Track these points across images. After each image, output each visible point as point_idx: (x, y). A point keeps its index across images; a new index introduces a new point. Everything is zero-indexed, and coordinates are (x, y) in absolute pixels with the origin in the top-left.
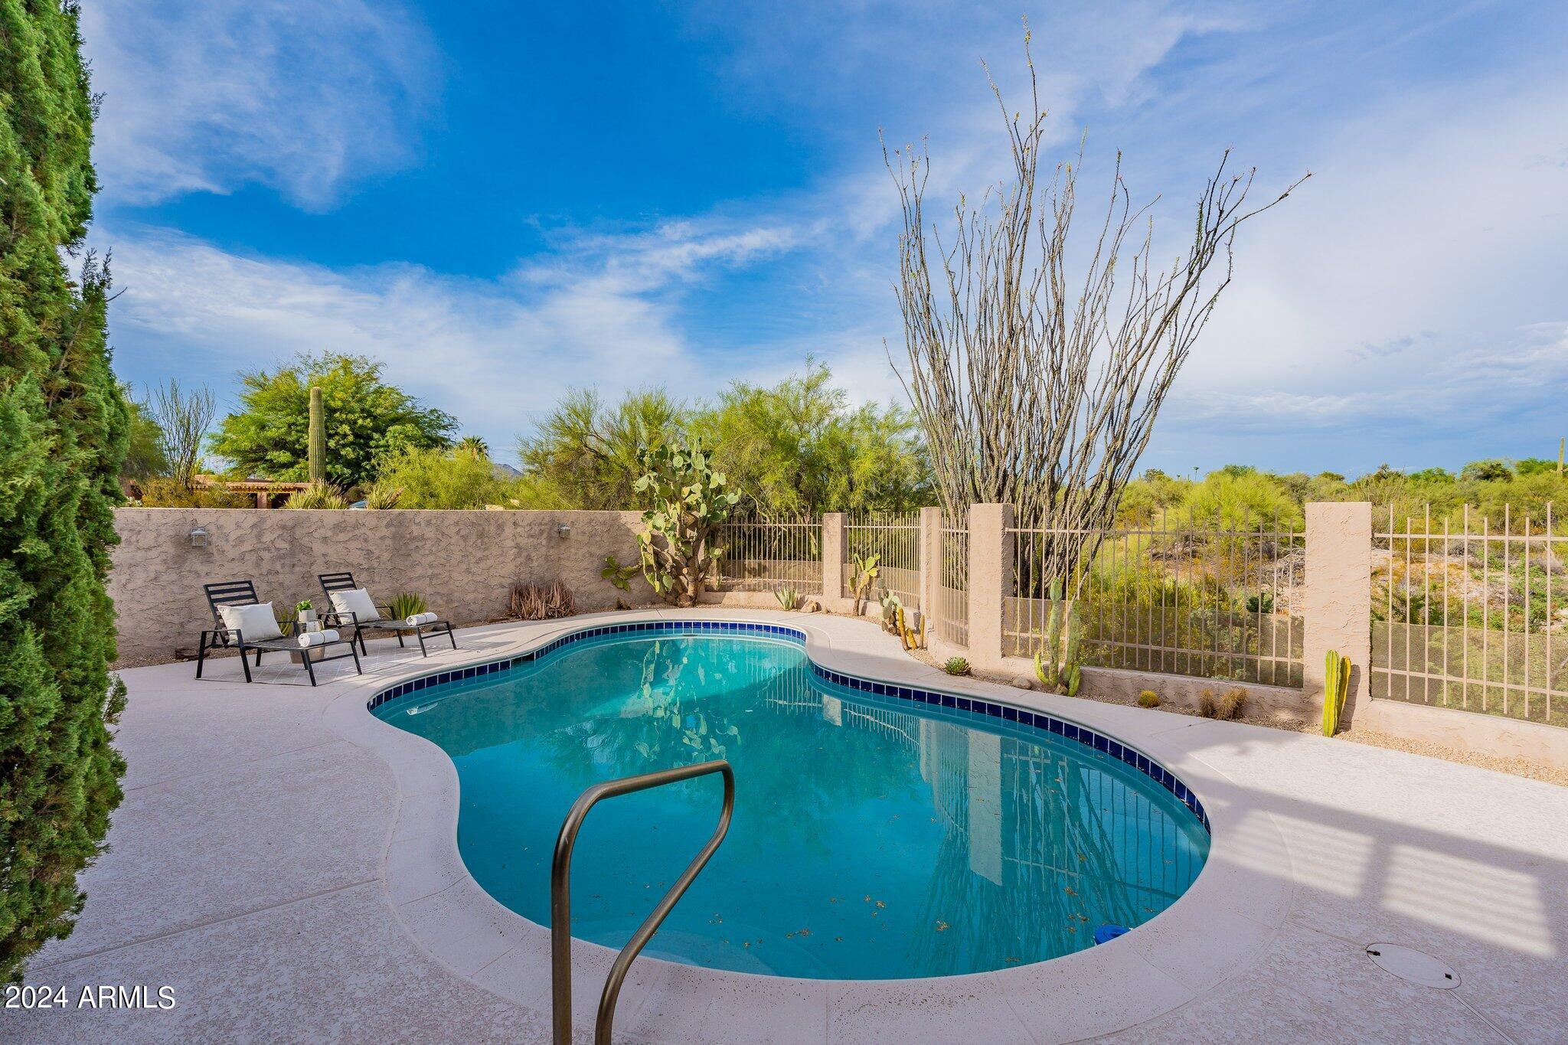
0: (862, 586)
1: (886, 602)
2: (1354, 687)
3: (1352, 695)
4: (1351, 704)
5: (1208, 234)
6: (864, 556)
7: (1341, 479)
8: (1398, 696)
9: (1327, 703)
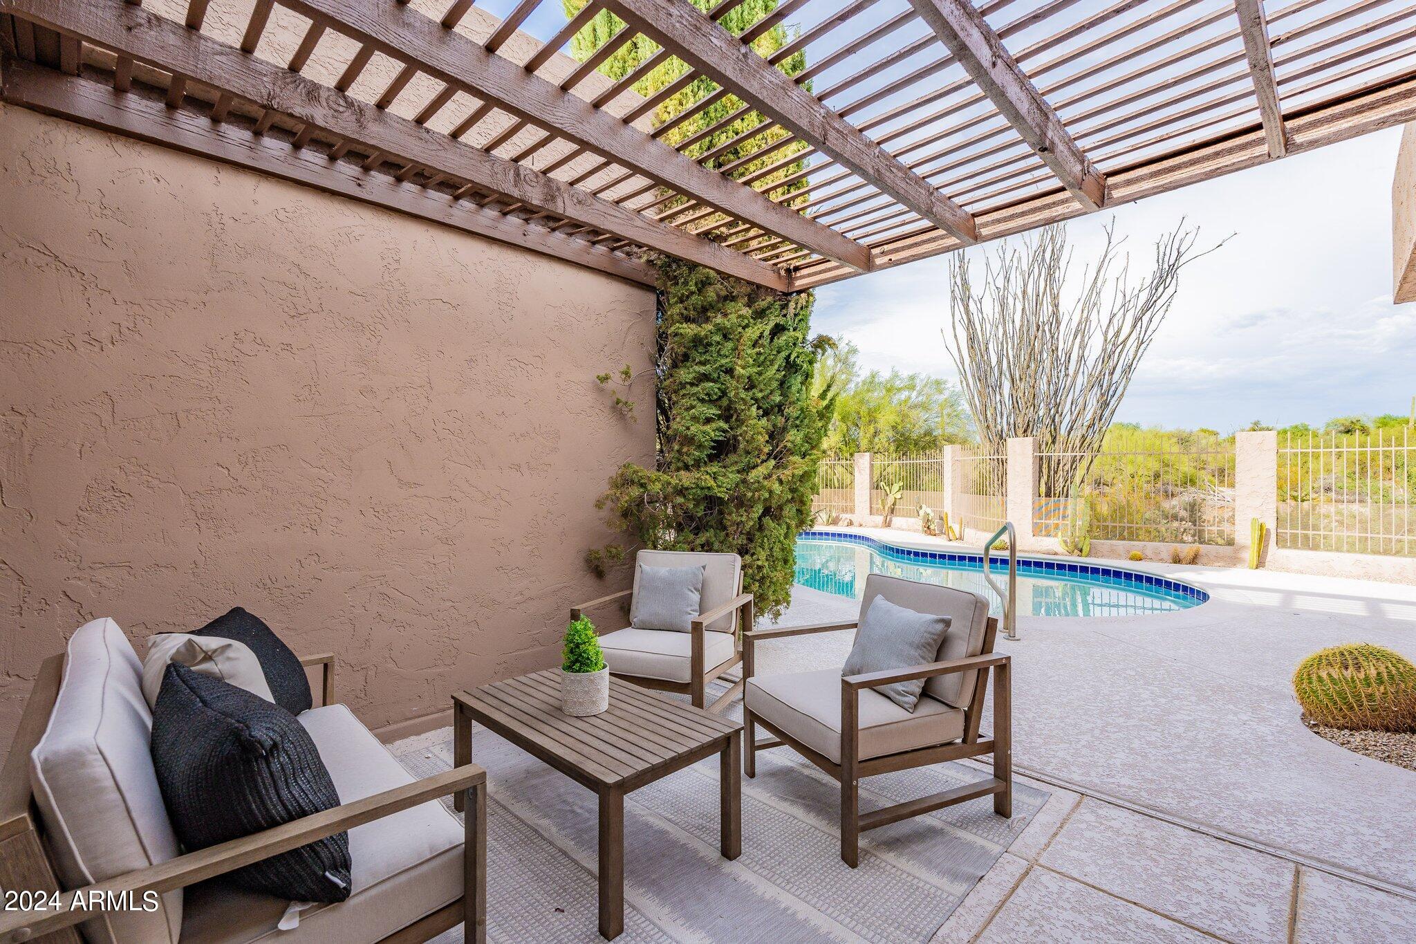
0: (889, 505)
1: (922, 513)
2: (1267, 541)
3: (1266, 546)
4: (1265, 552)
5: (1169, 267)
6: (890, 484)
7: (1216, 434)
8: (1294, 545)
9: (1250, 555)
